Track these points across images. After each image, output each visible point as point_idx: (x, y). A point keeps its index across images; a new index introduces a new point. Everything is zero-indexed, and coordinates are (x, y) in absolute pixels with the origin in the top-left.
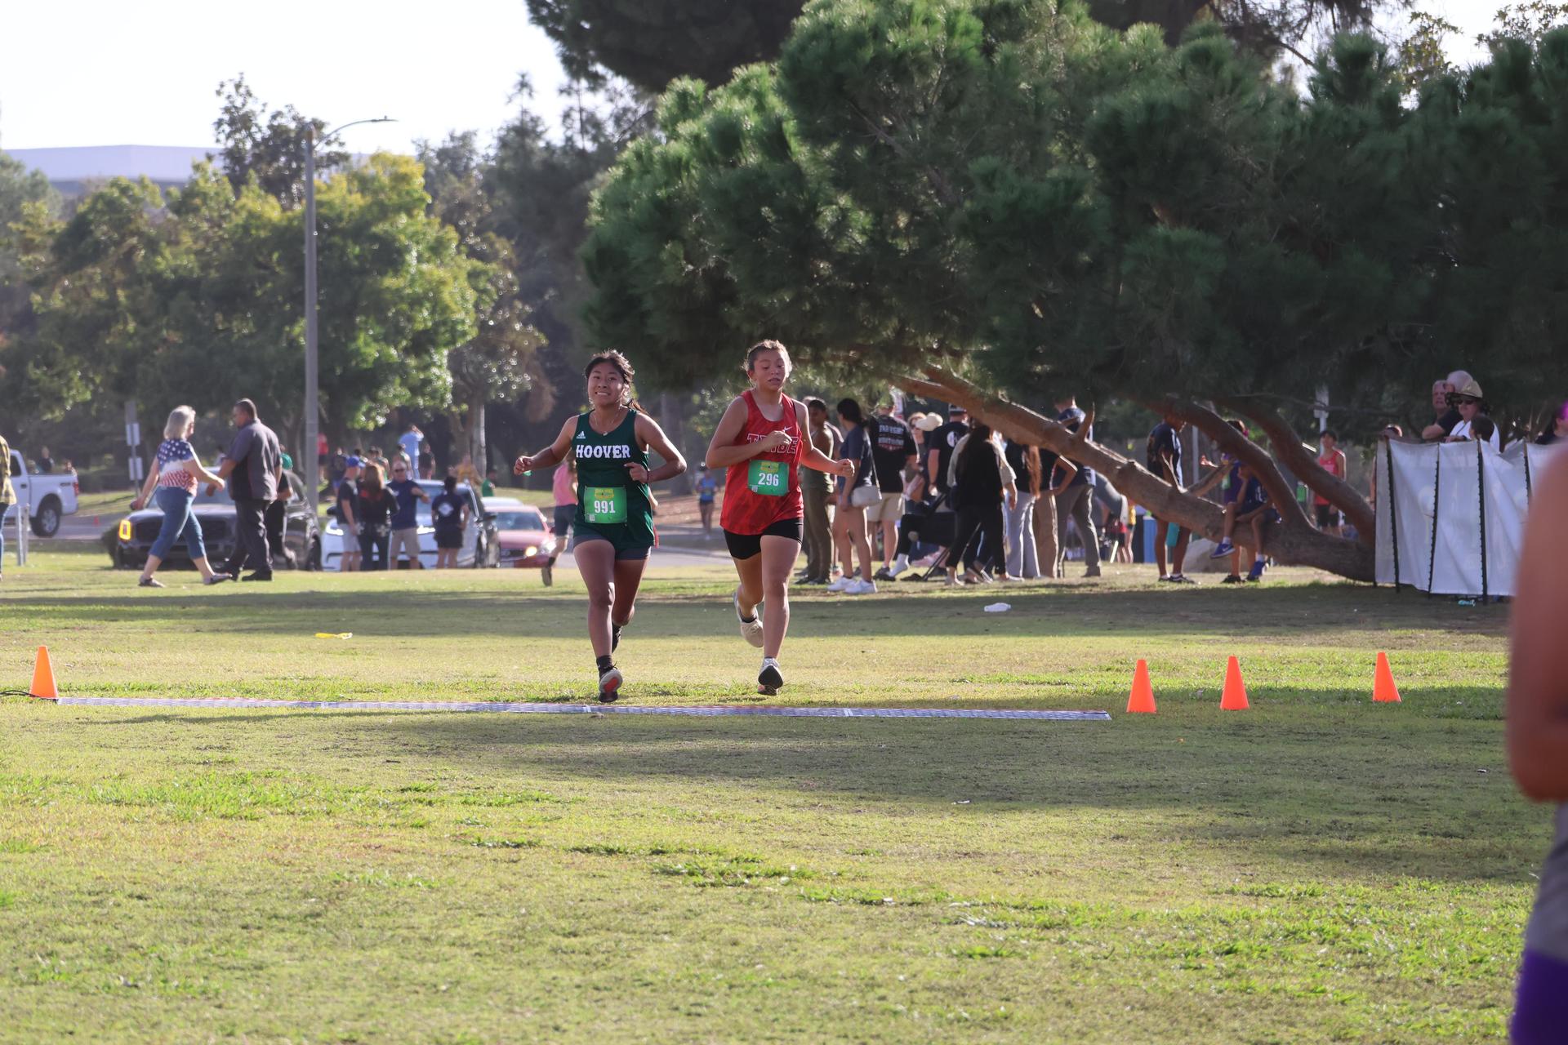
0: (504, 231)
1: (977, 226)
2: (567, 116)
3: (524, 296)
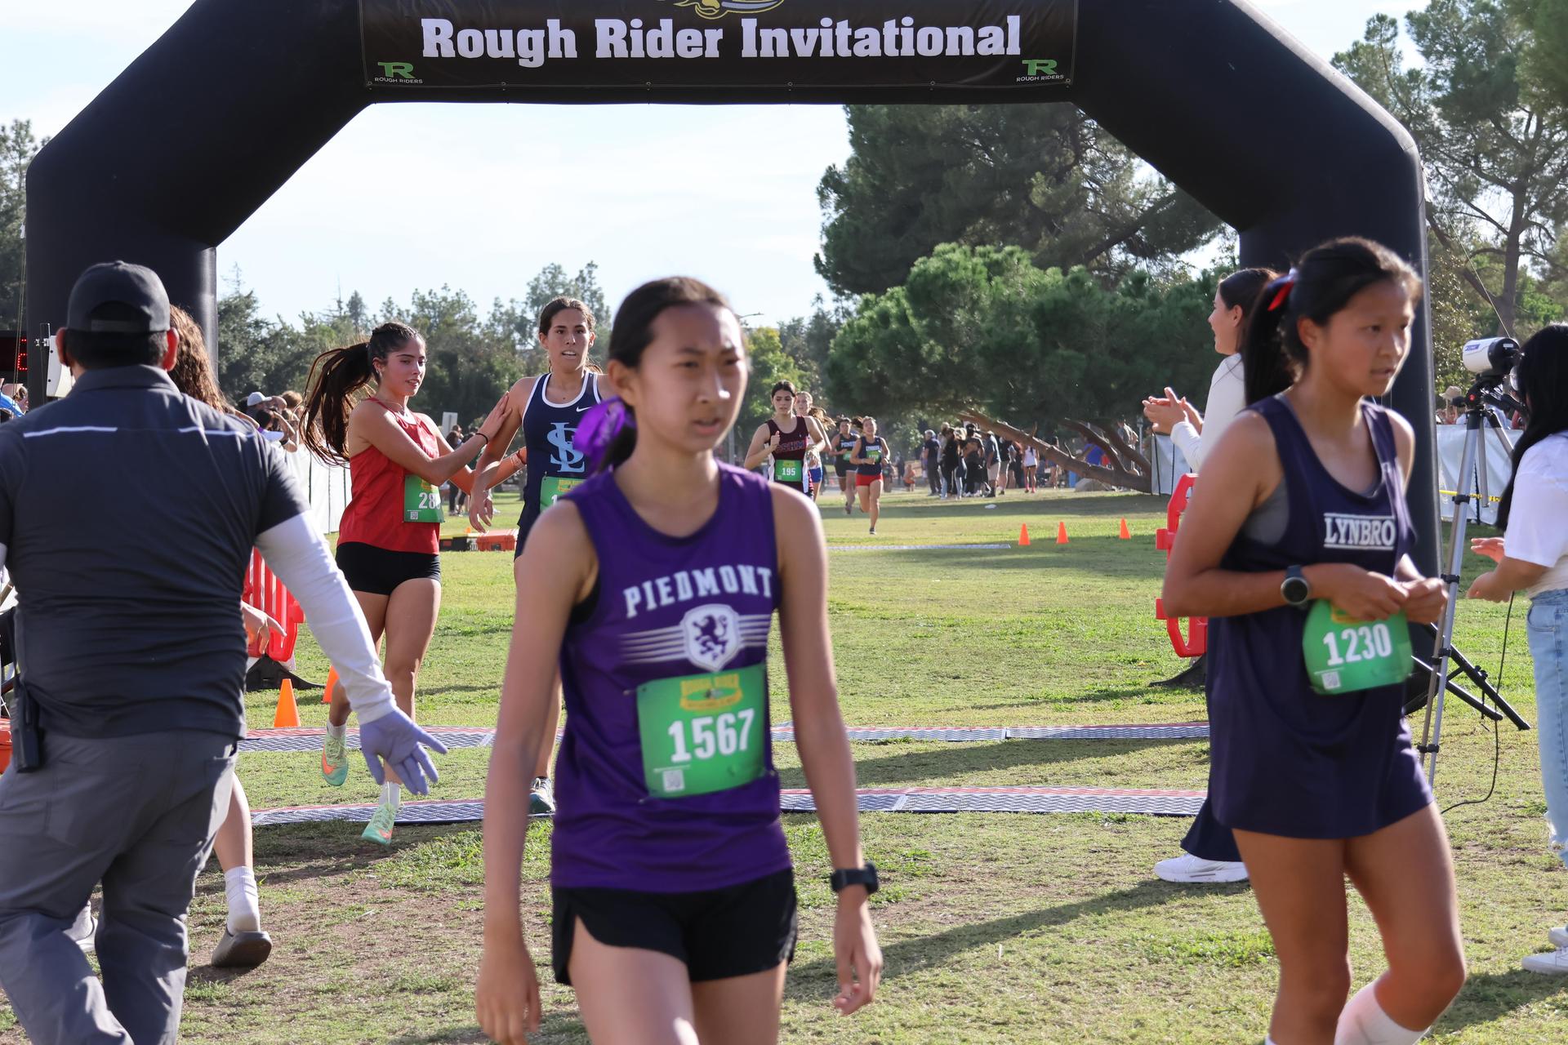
0: (814, 359)
1: (984, 352)
2: (837, 310)
3: (822, 385)
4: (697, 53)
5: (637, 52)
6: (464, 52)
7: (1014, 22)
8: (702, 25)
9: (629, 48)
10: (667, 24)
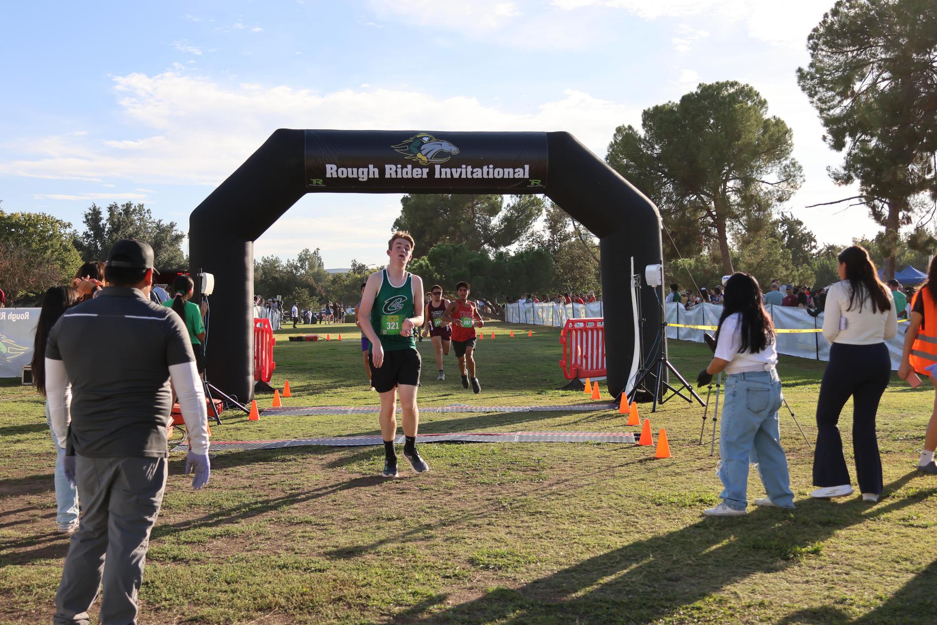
4: (419, 176)
5: (399, 176)
6: (340, 175)
7: (527, 167)
8: (422, 167)
9: (397, 174)
10: (409, 166)
